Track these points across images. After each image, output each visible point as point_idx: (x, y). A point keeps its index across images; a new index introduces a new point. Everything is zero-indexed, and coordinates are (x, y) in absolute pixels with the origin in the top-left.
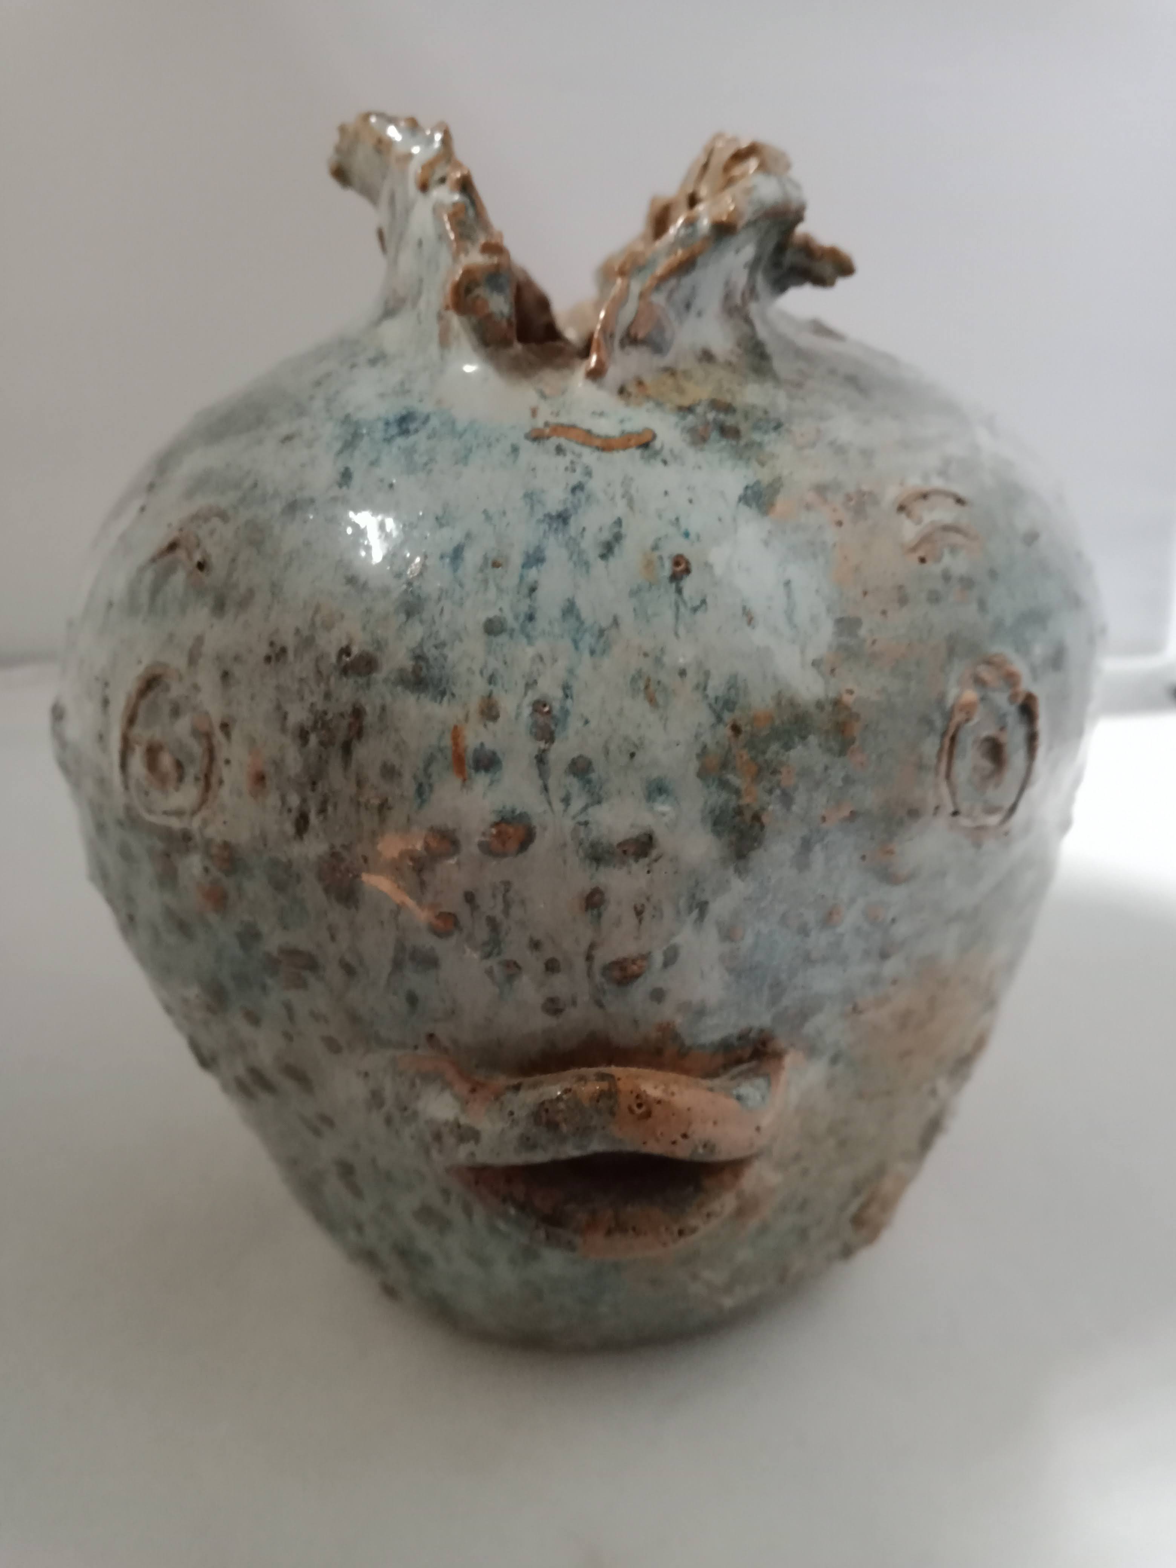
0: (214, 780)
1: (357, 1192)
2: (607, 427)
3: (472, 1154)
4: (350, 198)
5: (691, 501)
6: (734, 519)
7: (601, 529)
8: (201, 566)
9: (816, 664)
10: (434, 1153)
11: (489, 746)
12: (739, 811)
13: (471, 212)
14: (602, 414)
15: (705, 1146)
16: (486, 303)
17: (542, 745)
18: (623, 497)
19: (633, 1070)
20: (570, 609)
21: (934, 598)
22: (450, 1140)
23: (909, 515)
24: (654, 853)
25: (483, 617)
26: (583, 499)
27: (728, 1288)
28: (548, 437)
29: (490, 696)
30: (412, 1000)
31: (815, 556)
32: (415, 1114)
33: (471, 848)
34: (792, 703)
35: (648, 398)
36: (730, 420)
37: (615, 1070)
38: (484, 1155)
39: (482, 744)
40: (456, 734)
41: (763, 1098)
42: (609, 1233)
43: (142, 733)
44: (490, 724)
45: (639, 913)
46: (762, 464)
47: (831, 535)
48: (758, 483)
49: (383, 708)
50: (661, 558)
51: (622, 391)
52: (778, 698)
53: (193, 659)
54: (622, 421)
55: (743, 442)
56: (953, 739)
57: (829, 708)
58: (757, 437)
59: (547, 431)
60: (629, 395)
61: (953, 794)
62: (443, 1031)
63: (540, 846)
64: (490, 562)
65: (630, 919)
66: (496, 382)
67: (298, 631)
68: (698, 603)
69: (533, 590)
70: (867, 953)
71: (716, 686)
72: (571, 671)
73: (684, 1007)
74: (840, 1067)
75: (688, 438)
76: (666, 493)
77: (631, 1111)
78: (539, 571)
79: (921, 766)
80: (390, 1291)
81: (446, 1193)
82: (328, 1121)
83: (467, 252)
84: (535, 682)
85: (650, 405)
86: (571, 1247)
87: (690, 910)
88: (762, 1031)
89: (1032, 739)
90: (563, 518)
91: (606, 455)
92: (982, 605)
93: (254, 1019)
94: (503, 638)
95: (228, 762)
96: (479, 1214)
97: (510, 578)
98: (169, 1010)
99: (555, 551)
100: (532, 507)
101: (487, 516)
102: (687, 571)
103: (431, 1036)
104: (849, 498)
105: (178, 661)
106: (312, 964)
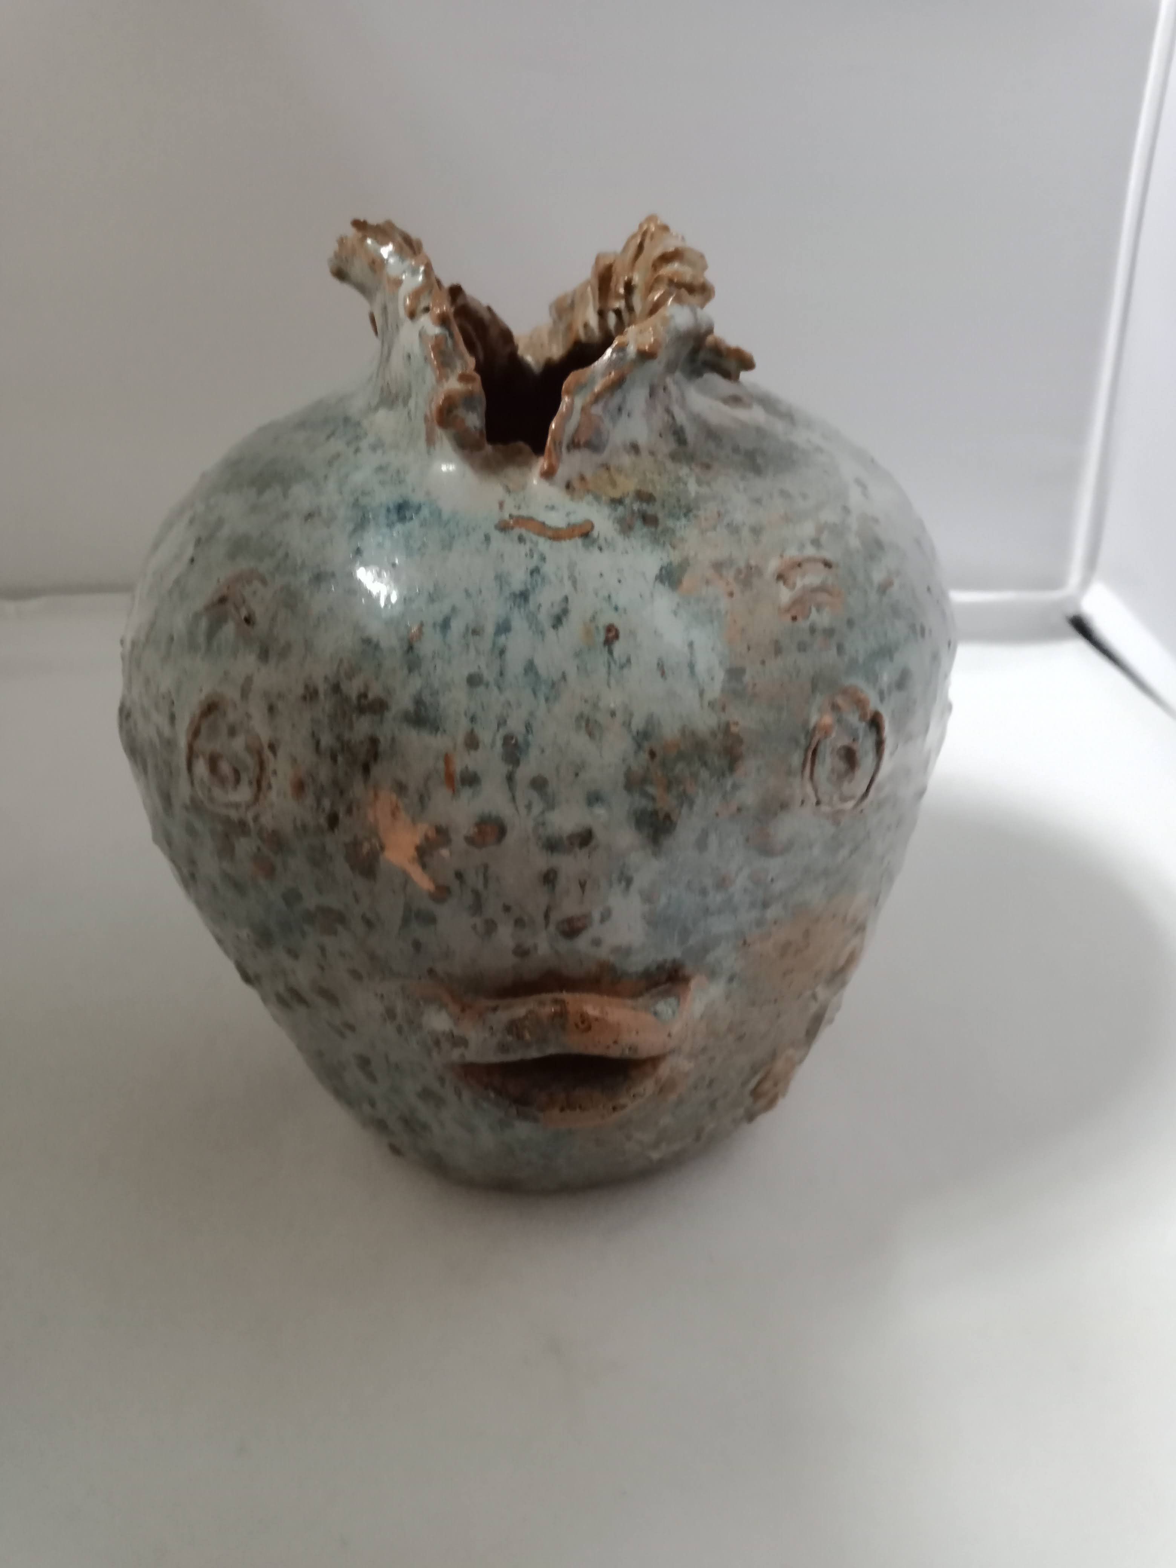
0: (264, 784)
1: (372, 1078)
2: (556, 520)
3: (463, 1056)
4: (346, 290)
5: (620, 581)
6: (652, 595)
7: (552, 605)
8: (248, 620)
9: (711, 704)
10: (435, 1054)
11: (472, 767)
12: (655, 813)
13: (450, 342)
14: (553, 508)
15: (630, 1049)
16: (463, 421)
17: (510, 767)
18: (569, 578)
19: (577, 996)
20: (530, 668)
21: (802, 647)
22: (445, 1045)
23: (785, 583)
24: (593, 843)
25: (466, 673)
26: (539, 580)
27: (656, 1145)
28: (512, 528)
29: (472, 731)
30: (417, 945)
31: (712, 622)
32: (420, 1027)
33: (458, 840)
34: (693, 734)
35: (588, 491)
36: (650, 509)
37: (565, 996)
38: (472, 1055)
39: (467, 767)
40: (447, 759)
41: (674, 1013)
42: (562, 1110)
43: (204, 745)
44: (472, 752)
45: (582, 885)
46: (674, 547)
47: (724, 604)
48: (670, 564)
49: (393, 739)
50: (597, 628)
51: (568, 486)
52: (683, 731)
53: (245, 693)
54: (568, 514)
55: (660, 528)
56: (815, 752)
57: (720, 736)
58: (670, 523)
59: (512, 522)
60: (574, 489)
61: (816, 791)
62: (440, 968)
63: (511, 838)
64: (470, 631)
65: (575, 889)
66: (471, 477)
67: (326, 678)
68: (624, 660)
69: (502, 652)
70: (753, 905)
71: (638, 723)
72: (532, 714)
73: (616, 950)
74: (735, 985)
75: (617, 526)
76: (601, 575)
77: (577, 1026)
78: (507, 638)
79: (790, 773)
80: (395, 1150)
81: (442, 1080)
82: (352, 1028)
83: (447, 378)
84: (505, 722)
85: (590, 498)
86: (535, 1120)
87: (620, 881)
88: (674, 961)
89: (879, 745)
90: (523, 596)
91: (556, 544)
92: (840, 649)
93: (294, 954)
94: (481, 689)
95: (275, 773)
96: (467, 1096)
97: (486, 642)
98: (220, 941)
99: (518, 623)
100: (501, 588)
101: (468, 594)
102: (617, 636)
103: (431, 971)
104: (739, 571)
105: (232, 693)
106: (341, 918)
